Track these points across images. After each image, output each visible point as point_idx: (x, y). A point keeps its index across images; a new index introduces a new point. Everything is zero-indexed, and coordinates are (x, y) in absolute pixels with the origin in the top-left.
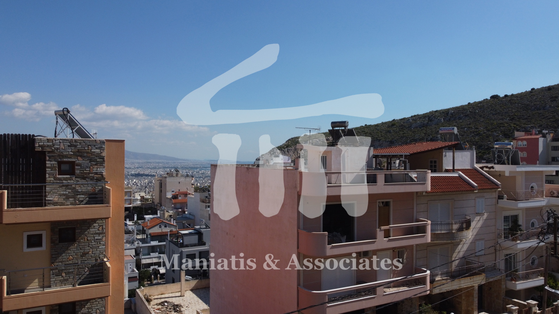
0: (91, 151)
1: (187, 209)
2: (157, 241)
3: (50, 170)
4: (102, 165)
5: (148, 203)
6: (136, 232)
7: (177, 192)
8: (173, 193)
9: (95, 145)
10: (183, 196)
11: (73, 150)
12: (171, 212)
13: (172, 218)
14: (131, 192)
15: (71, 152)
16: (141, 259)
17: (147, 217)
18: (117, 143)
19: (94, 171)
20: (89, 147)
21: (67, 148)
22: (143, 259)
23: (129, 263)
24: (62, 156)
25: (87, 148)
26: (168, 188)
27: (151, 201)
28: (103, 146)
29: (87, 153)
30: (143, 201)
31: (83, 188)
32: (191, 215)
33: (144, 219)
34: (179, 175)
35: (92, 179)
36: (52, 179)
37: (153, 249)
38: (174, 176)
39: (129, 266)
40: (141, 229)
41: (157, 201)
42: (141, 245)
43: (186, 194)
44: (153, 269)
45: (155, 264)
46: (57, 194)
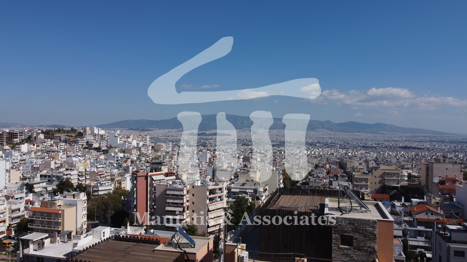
0: (365, 229)
1: (455, 195)
2: (424, 227)
3: (335, 241)
4: (374, 241)
5: (415, 183)
6: (403, 214)
7: (444, 178)
8: (440, 178)
9: (368, 224)
10: (451, 182)
11: (351, 227)
12: (438, 200)
13: (439, 206)
14: (398, 173)
15: (350, 228)
16: (408, 241)
17: (414, 200)
18: (387, 223)
19: (367, 245)
20: (364, 225)
21: (347, 225)
22: (409, 240)
23: (398, 246)
24: (343, 231)
25: (362, 226)
26: (435, 173)
27: (417, 182)
28: (375, 225)
29: (363, 230)
30: (410, 182)
31: (359, 258)
32: (459, 204)
33: (411, 202)
34: (447, 161)
35: (366, 251)
36: (336, 248)
37: (420, 234)
38: (441, 161)
39: (397, 250)
40: (408, 211)
41: (423, 182)
42: (408, 227)
43: (454, 181)
44: (419, 252)
45: (422, 247)
46: (339, 260)
